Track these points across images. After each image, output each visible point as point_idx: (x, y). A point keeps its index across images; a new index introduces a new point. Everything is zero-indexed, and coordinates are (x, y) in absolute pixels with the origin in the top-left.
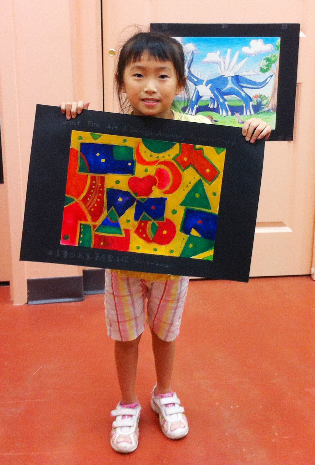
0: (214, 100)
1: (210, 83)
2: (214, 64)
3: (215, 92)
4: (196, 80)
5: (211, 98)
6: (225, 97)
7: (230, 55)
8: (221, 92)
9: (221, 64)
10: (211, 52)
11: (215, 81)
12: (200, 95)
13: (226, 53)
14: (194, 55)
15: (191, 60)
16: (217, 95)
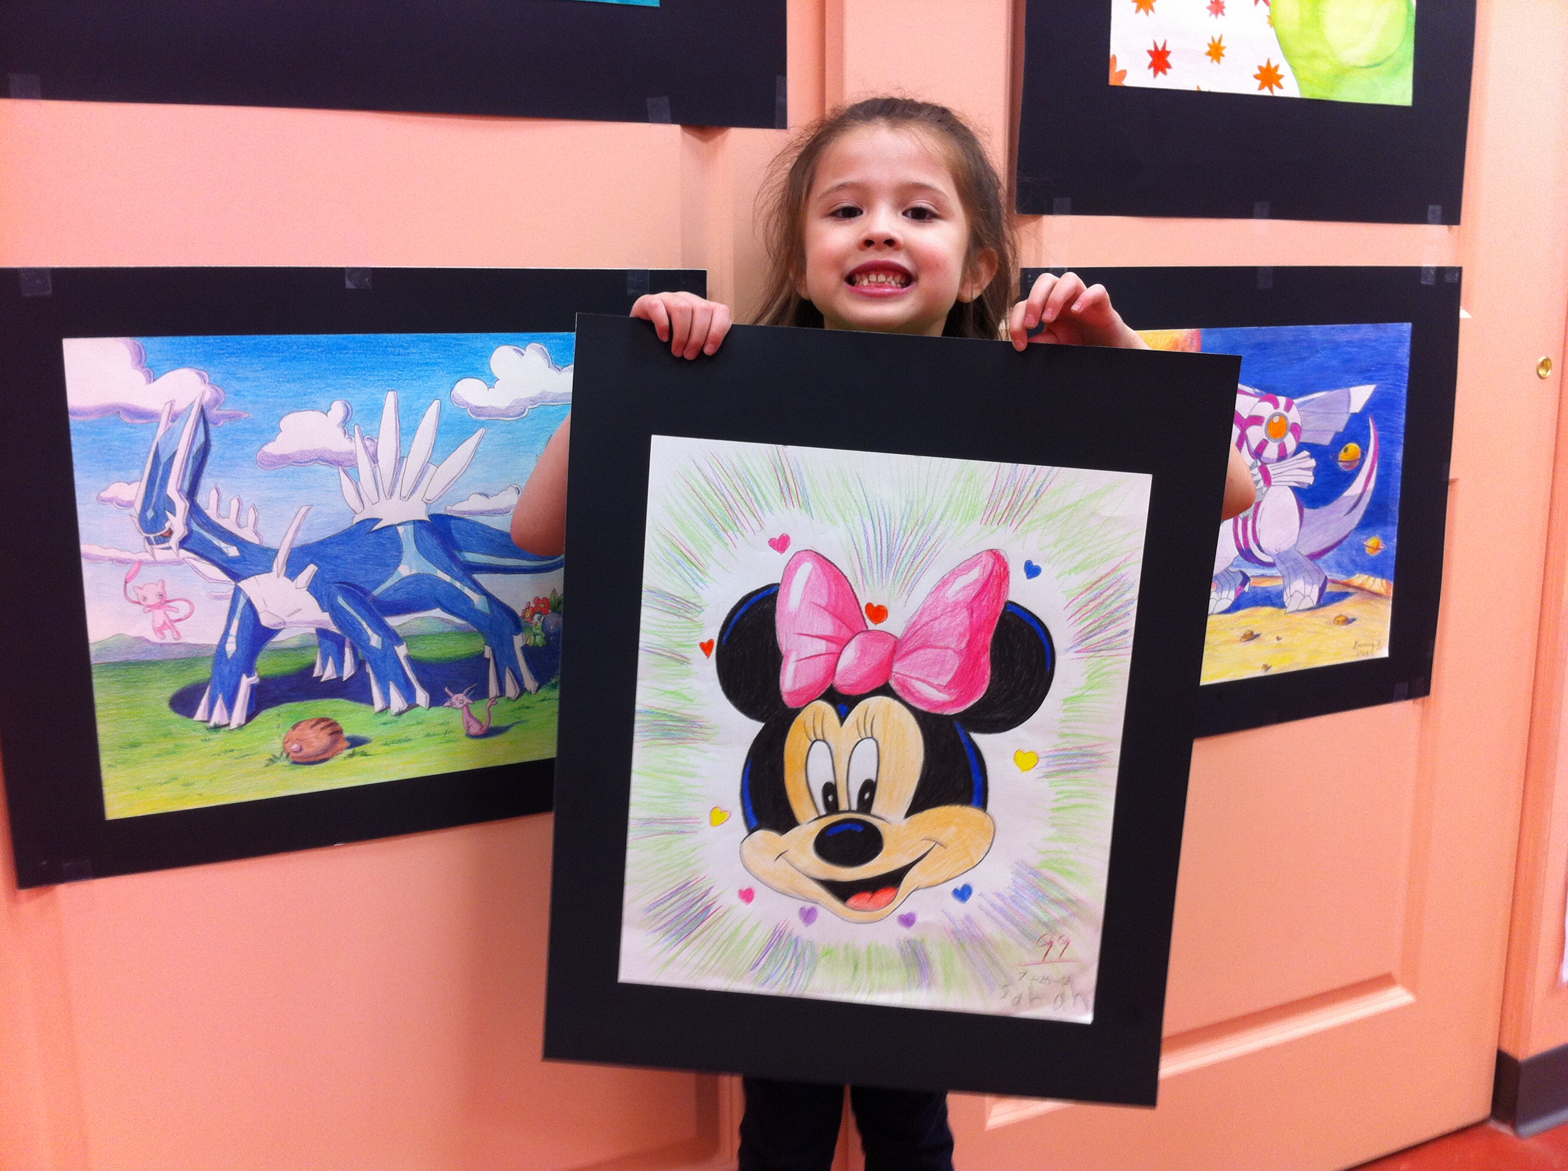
0: (340, 644)
1: (312, 562)
2: (324, 469)
3: (341, 601)
4: (233, 551)
5: (322, 633)
6: (393, 621)
7: (399, 419)
8: (368, 600)
9: (354, 465)
10: (301, 407)
11: (332, 551)
12: (265, 621)
13: (375, 412)
15: (198, 450)
16: (352, 616)
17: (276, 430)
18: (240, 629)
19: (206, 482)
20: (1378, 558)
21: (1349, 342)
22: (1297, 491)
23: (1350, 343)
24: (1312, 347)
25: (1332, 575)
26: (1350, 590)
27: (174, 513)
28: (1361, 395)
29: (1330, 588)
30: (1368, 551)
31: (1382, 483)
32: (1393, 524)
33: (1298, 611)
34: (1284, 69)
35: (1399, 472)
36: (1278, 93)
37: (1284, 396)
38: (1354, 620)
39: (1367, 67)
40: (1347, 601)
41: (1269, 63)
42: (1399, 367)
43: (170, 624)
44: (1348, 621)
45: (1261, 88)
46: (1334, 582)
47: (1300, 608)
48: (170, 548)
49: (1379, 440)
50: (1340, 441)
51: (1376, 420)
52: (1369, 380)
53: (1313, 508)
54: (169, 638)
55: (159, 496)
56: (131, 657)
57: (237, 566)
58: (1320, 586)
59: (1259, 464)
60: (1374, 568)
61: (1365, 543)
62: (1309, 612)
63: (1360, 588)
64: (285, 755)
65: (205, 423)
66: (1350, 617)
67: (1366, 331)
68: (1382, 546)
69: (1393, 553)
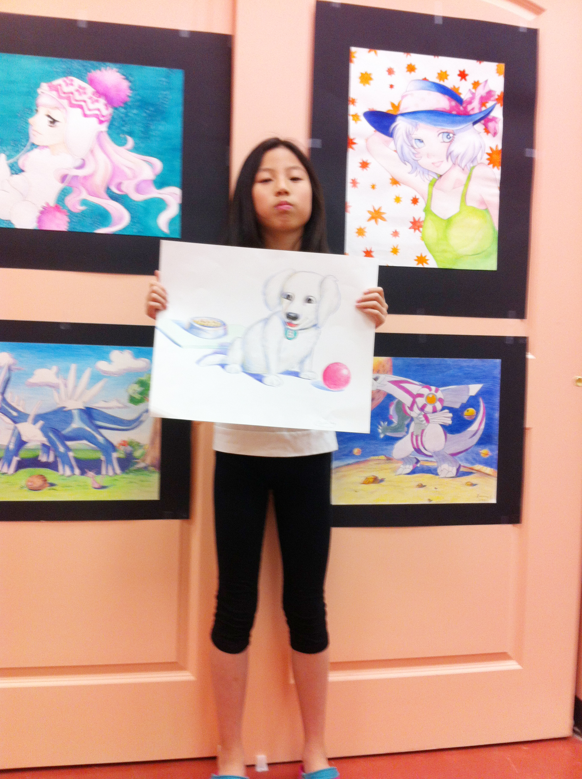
0: (49, 449)
1: (41, 420)
2: (48, 388)
3: (51, 434)
4: (15, 414)
5: (43, 445)
6: (68, 443)
7: (76, 373)
8: (60, 435)
9: (59, 388)
11: (49, 417)
12: (24, 438)
16: (54, 439)
17: (32, 374)
18: (15, 440)
20: (488, 459)
21: (467, 366)
22: (444, 426)
24: (448, 367)
25: (463, 464)
26: (474, 471)
28: (474, 389)
29: (462, 469)
30: (482, 455)
31: (488, 426)
32: (496, 444)
33: (445, 477)
34: (429, 256)
35: (497, 422)
36: (426, 266)
37: (434, 386)
38: (475, 485)
39: (471, 255)
40: (472, 476)
41: (421, 255)
42: (495, 377)
44: (473, 485)
45: (418, 264)
46: (464, 467)
47: (447, 476)
49: (485, 408)
50: (464, 407)
51: (484, 399)
52: (479, 382)
53: (451, 434)
57: (16, 419)
58: (457, 468)
59: (423, 413)
60: (486, 463)
61: (481, 452)
62: (451, 479)
63: (478, 471)
64: (26, 486)
65: (10, 370)
66: (474, 483)
67: (476, 362)
68: (490, 454)
69: (496, 457)
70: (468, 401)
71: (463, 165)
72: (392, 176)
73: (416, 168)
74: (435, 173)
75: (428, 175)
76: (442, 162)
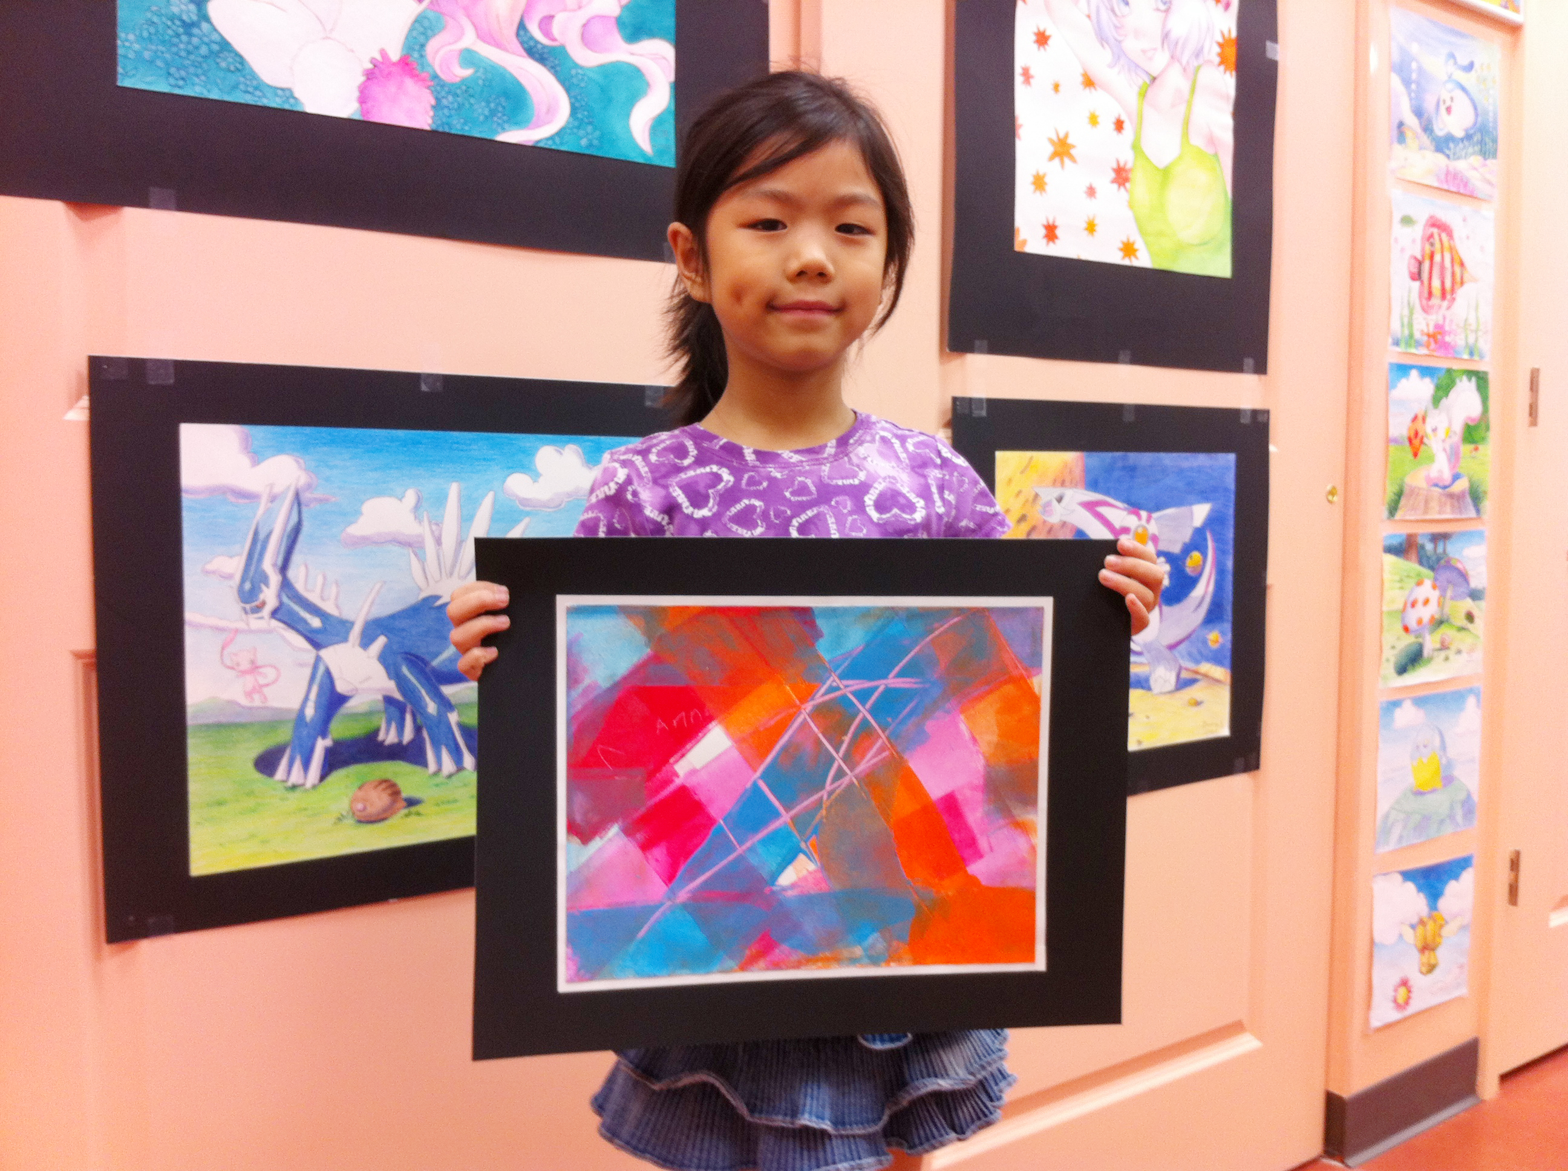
0: (401, 709)
4: (316, 622)
5: (389, 700)
6: (448, 690)
9: (422, 547)
10: (379, 494)
11: (399, 624)
12: (341, 688)
14: (304, 510)
15: (292, 530)
16: (412, 684)
17: (358, 513)
18: (319, 695)
19: (297, 558)
20: (1218, 650)
23: (1191, 469)
24: (1164, 471)
26: (1198, 677)
27: (267, 585)
28: (1201, 512)
29: (1185, 675)
30: (1210, 644)
32: (1228, 621)
33: (1160, 693)
34: (1139, 245)
35: (1229, 578)
36: (1134, 263)
38: (1202, 702)
39: (1200, 245)
40: (1196, 686)
41: (1128, 239)
42: (1226, 490)
43: (258, 689)
44: (1198, 703)
45: (1123, 258)
47: (1163, 691)
48: (262, 618)
49: (1216, 550)
50: (1187, 549)
51: (1213, 532)
54: (257, 702)
55: (256, 571)
56: (223, 719)
57: (319, 636)
58: (1177, 672)
60: (1215, 658)
61: (1208, 637)
63: (1206, 676)
64: (351, 814)
65: (299, 504)
66: (1198, 700)
67: (1201, 460)
68: (1221, 640)
69: (1229, 645)
70: (1193, 538)
71: (1184, 62)
72: (1084, 69)
73: (1119, 58)
74: (1145, 71)
75: (1136, 73)
76: (1155, 49)
